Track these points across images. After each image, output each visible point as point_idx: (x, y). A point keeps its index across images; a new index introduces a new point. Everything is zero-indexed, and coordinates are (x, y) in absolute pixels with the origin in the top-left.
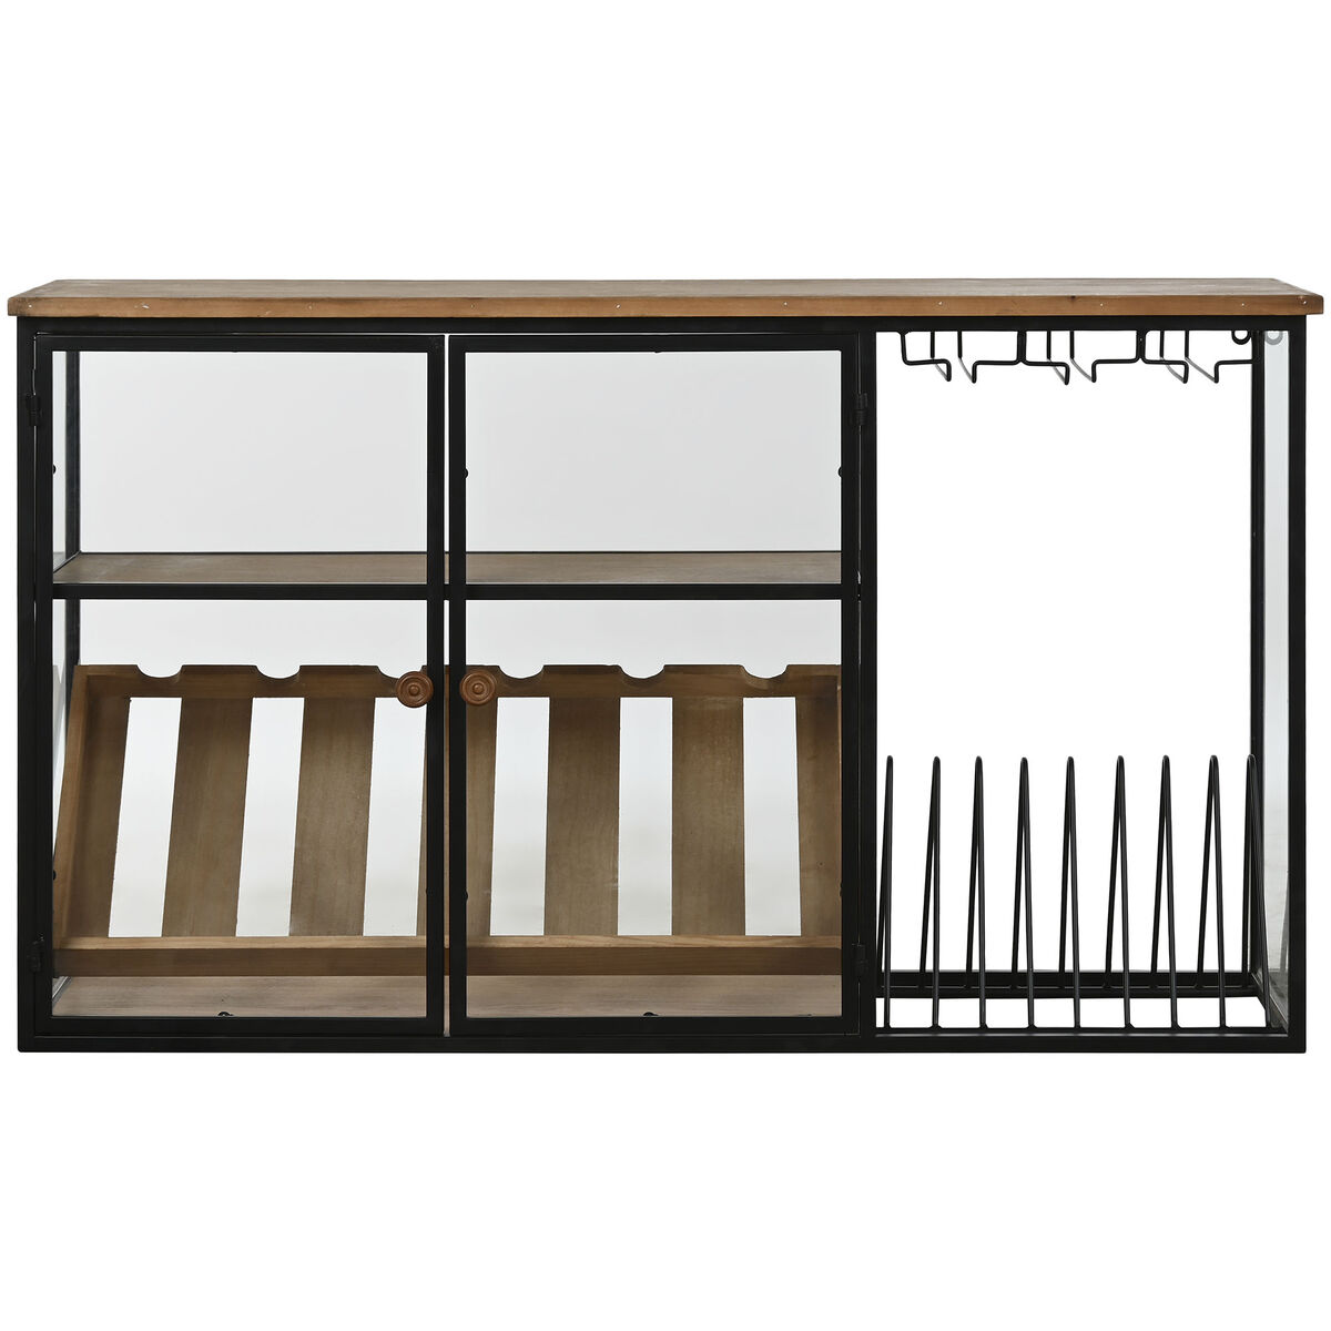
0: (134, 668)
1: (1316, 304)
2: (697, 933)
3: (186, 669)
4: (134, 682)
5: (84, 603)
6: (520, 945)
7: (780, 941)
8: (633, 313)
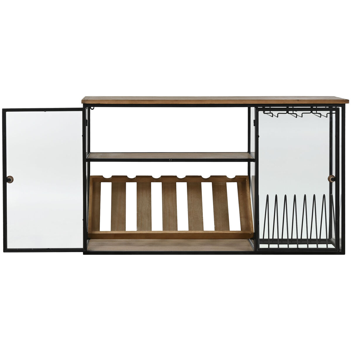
0: (102, 176)
1: (347, 101)
2: (220, 230)
3: (113, 176)
4: (102, 179)
5: (91, 163)
6: (185, 233)
7: (237, 232)
8: (209, 103)
